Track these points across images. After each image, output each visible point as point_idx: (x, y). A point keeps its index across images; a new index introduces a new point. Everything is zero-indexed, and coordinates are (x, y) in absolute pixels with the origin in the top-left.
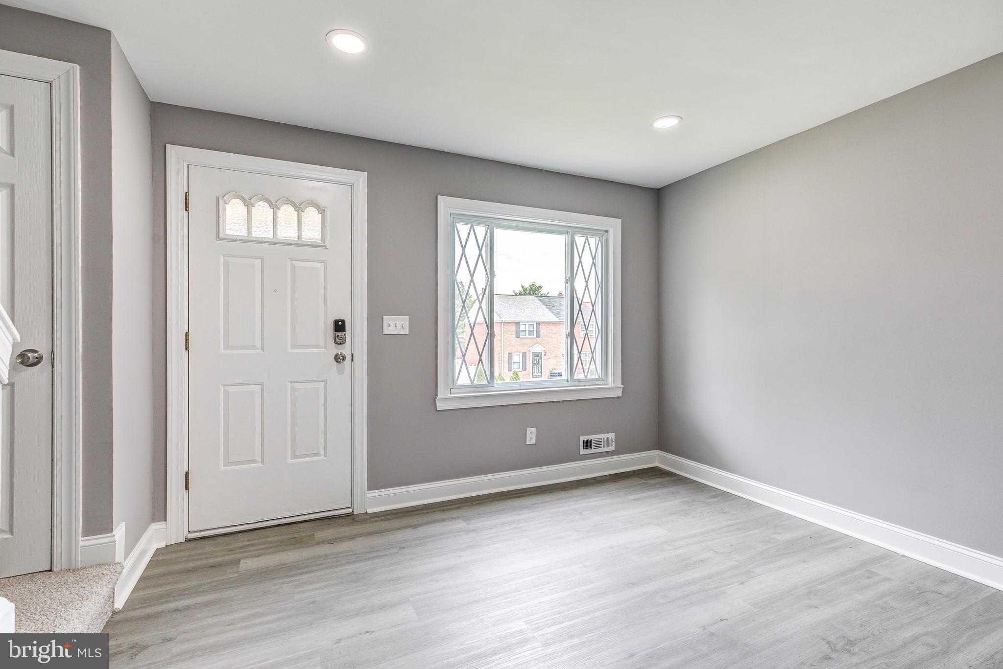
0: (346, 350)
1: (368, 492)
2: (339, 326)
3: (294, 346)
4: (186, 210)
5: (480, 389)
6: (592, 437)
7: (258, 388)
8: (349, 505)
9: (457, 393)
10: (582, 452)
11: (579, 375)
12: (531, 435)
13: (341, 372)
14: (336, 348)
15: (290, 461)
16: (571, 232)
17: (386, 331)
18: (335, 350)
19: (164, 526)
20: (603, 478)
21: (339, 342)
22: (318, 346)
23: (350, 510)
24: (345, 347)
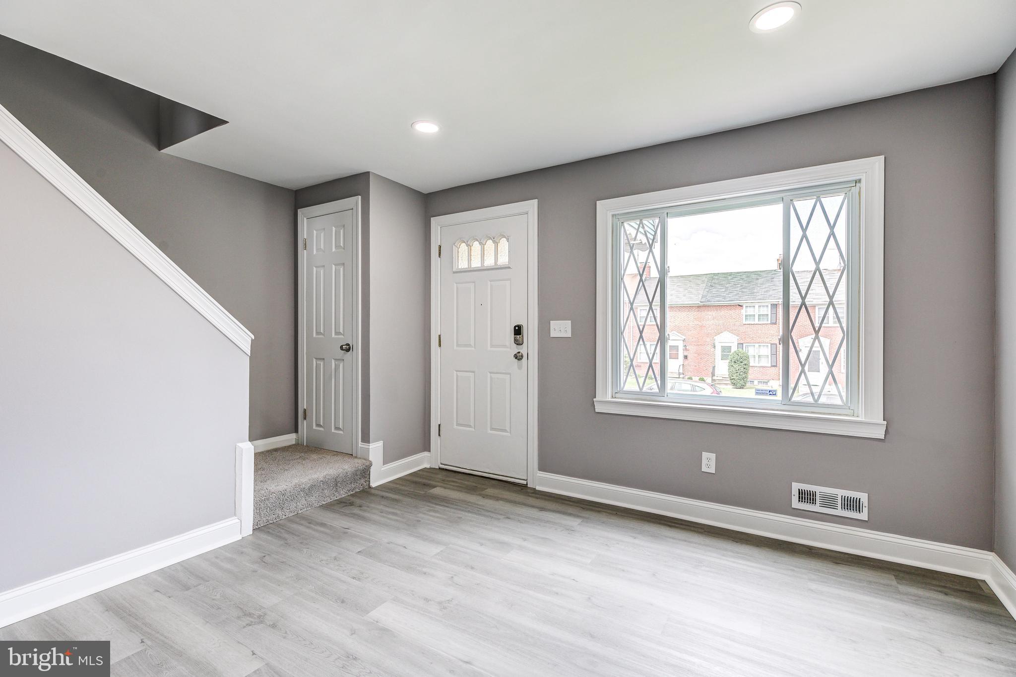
0: (523, 350)
1: (538, 472)
2: (518, 330)
3: (492, 346)
4: (439, 257)
5: (648, 398)
6: (818, 489)
7: (472, 375)
8: (526, 478)
9: (621, 398)
10: (796, 504)
11: (801, 395)
12: (709, 462)
13: (520, 367)
14: (517, 348)
15: (489, 431)
16: (788, 198)
17: (553, 334)
18: (515, 349)
19: (429, 455)
20: (839, 555)
21: (518, 343)
22: (505, 346)
23: (525, 482)
24: (523, 347)
